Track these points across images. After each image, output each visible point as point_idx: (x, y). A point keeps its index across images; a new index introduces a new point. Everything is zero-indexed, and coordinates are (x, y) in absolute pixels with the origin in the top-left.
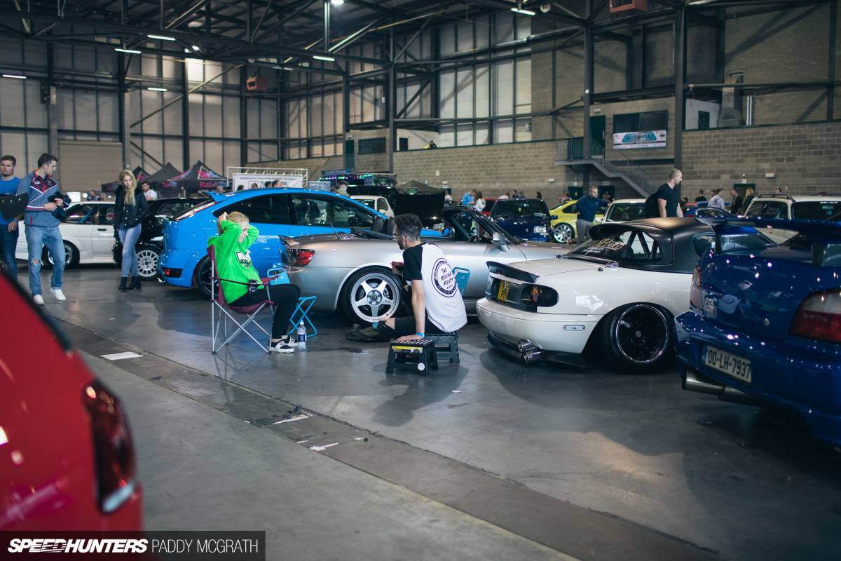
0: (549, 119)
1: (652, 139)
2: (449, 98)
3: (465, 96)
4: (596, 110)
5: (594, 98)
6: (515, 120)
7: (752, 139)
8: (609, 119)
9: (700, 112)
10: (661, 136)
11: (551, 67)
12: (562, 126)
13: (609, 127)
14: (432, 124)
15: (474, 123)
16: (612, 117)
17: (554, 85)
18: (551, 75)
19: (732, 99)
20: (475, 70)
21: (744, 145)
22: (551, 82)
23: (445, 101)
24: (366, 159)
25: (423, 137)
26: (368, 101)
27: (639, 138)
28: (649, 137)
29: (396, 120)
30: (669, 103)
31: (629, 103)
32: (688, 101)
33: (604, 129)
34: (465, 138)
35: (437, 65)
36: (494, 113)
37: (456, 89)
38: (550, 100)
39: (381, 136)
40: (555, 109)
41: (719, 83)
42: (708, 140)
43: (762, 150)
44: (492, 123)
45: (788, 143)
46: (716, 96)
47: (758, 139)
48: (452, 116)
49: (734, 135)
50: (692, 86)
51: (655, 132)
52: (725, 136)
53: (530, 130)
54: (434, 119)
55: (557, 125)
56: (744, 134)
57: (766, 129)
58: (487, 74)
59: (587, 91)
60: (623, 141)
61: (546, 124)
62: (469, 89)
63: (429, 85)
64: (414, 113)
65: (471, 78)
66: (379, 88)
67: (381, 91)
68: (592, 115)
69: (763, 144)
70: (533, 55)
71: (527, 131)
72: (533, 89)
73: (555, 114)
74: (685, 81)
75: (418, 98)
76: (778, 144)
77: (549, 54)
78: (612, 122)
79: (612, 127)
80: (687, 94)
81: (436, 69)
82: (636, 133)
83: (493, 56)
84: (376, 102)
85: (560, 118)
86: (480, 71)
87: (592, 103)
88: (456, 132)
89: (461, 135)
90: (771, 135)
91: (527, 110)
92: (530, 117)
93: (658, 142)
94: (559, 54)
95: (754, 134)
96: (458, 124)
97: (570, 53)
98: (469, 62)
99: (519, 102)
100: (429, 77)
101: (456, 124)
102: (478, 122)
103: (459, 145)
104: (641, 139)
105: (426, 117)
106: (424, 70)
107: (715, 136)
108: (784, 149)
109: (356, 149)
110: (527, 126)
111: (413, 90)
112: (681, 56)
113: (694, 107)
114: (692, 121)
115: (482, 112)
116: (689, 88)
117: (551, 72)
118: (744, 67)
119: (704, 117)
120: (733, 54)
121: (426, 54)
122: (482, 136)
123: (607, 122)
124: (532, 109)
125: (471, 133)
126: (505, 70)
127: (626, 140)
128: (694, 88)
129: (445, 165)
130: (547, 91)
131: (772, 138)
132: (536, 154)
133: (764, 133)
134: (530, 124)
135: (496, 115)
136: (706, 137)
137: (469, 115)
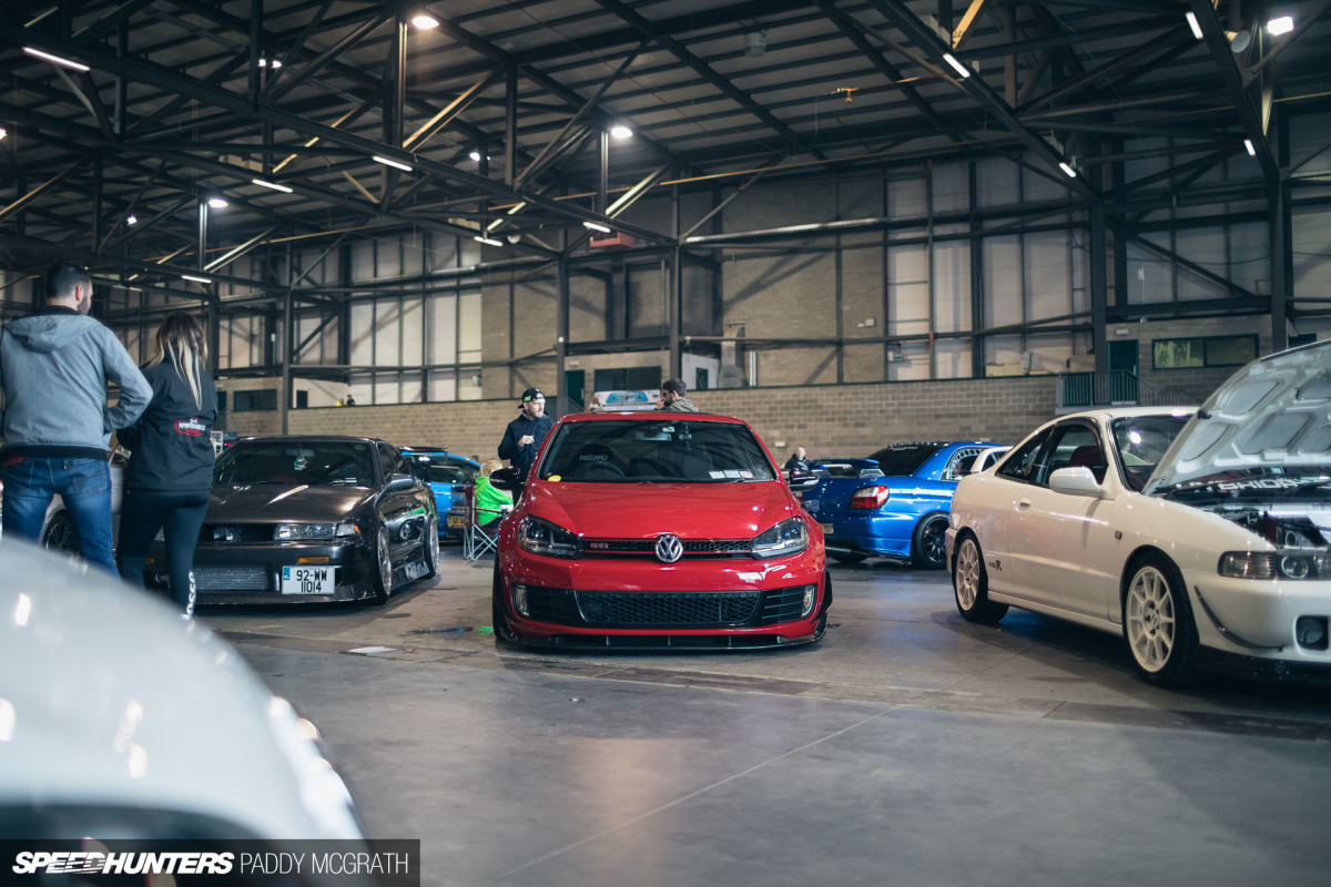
0: (504, 372)
1: (643, 400)
2: (364, 337)
3: (387, 336)
4: (573, 363)
5: (571, 349)
6: (458, 371)
7: (760, 403)
8: (589, 375)
9: (698, 369)
10: (655, 396)
11: (508, 304)
12: (523, 380)
13: (589, 384)
14: (340, 373)
15: (400, 373)
16: (592, 371)
17: (512, 327)
18: (508, 315)
19: (733, 354)
20: (401, 302)
21: (750, 410)
22: (508, 323)
23: (357, 342)
24: (245, 418)
25: (328, 389)
26: (240, 336)
27: (627, 398)
28: (639, 397)
29: (292, 366)
30: (663, 359)
31: (613, 356)
32: (685, 356)
33: (583, 387)
34: (387, 392)
35: (347, 294)
36: (429, 360)
37: (375, 327)
38: (507, 347)
39: (269, 387)
40: (512, 360)
41: (717, 335)
42: (709, 402)
43: (770, 415)
44: (426, 373)
45: (798, 408)
46: (714, 350)
47: (766, 403)
48: (368, 363)
49: (738, 398)
50: (688, 338)
51: (646, 392)
52: (728, 398)
53: (480, 384)
54: (342, 366)
55: (516, 380)
56: (750, 397)
57: (774, 392)
58: (420, 309)
59: (561, 340)
60: (608, 401)
61: (501, 377)
62: (394, 327)
63: (335, 320)
64: (311, 356)
65: (396, 313)
66: (256, 320)
67: (260, 324)
68: (567, 368)
69: (771, 409)
70: (484, 289)
71: (474, 385)
72: (484, 332)
73: (513, 365)
74: (680, 333)
75: (318, 336)
76: (787, 408)
77: (506, 289)
78: (593, 377)
79: (592, 384)
80: (684, 348)
81: (346, 298)
82: (624, 393)
83: (429, 286)
84: (251, 338)
85: (520, 370)
86: (408, 304)
87: (567, 354)
88: (374, 383)
89: (381, 388)
90: (780, 398)
91: (476, 358)
92: (479, 367)
93: (651, 404)
94: (519, 289)
95: (760, 397)
96: (377, 374)
97: (532, 288)
98: (394, 291)
99: (463, 347)
100: (336, 308)
101: (374, 374)
102: (406, 372)
103: (378, 402)
104: (630, 400)
105: (331, 362)
106: (327, 298)
107: (717, 398)
108: (794, 415)
109: (230, 403)
110: (475, 379)
111: (309, 325)
112: (676, 303)
113: (692, 363)
114: (689, 379)
115: (413, 359)
116: (685, 341)
117: (508, 311)
118: (745, 317)
119: (702, 375)
120: (733, 301)
121: (331, 277)
122: (412, 390)
123: (586, 378)
124: (483, 357)
125: (396, 385)
126: (444, 306)
127: (611, 400)
128: (692, 341)
129: (365, 428)
130: (502, 334)
131: (782, 402)
132: (495, 415)
133: (772, 396)
134: (480, 376)
135: (432, 363)
136: (707, 399)
137: (394, 363)
